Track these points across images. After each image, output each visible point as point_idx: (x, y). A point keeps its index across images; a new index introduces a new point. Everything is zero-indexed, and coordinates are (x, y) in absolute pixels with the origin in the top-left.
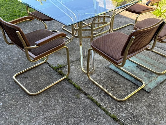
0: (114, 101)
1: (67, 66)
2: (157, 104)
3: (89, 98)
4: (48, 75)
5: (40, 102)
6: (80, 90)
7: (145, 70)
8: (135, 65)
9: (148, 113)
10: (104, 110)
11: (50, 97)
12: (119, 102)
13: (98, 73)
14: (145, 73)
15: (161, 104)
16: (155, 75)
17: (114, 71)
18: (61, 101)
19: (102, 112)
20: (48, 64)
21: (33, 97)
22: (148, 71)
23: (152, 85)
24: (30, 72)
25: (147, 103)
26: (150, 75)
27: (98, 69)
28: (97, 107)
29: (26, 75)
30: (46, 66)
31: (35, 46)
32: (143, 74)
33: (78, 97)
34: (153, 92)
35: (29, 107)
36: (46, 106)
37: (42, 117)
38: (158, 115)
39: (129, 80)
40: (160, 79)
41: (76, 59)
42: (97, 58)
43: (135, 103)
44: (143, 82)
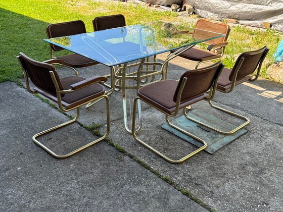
0: (167, 163)
1: (106, 125)
2: (222, 166)
3: (135, 160)
4: (80, 136)
5: (72, 165)
6: (123, 152)
7: (207, 130)
8: (196, 125)
9: (209, 175)
10: (154, 172)
11: (84, 160)
12: (174, 164)
13: (147, 133)
14: (207, 133)
15: (226, 166)
16: (220, 136)
17: (167, 131)
18: (98, 164)
19: (152, 175)
20: (79, 123)
21: (62, 160)
22: (211, 131)
23: (215, 146)
24: (55, 133)
25: (209, 166)
26: (214, 136)
27: (147, 129)
28: (146, 170)
29: (50, 137)
30: (76, 126)
31: (70, 90)
32: (205, 134)
33: (120, 159)
34: (217, 154)
35: (57, 171)
36: (79, 169)
37: (75, 181)
38: (222, 177)
39: (187, 141)
40: (227, 140)
41: (118, 117)
42: (145, 117)
43: (194, 165)
44: (204, 142)
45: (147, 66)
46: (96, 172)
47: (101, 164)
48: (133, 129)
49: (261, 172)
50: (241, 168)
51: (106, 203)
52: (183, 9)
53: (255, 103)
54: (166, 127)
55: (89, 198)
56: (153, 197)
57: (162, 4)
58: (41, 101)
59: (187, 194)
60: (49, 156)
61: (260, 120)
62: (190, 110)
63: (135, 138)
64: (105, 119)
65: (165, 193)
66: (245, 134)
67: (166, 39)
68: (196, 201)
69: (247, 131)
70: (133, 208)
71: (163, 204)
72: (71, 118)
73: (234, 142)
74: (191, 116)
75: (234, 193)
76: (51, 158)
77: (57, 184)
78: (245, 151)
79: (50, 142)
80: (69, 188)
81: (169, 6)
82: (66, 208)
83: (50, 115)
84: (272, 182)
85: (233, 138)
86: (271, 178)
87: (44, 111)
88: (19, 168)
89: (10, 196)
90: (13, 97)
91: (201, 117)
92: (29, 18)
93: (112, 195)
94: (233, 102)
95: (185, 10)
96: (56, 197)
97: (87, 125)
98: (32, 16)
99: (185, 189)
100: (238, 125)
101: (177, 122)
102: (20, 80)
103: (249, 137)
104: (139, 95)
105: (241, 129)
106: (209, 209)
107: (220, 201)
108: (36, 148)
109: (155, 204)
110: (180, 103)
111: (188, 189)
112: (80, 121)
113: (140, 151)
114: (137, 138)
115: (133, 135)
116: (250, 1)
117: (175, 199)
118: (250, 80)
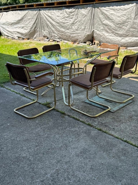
0: (89, 117)
1: (54, 103)
2: (119, 117)
3: (71, 117)
4: (40, 108)
5: (37, 121)
6: (64, 114)
7: (110, 101)
8: (104, 100)
9: (112, 122)
10: (82, 122)
11: (44, 119)
12: (93, 118)
13: (77, 105)
14: (111, 103)
15: (121, 117)
16: (118, 104)
17: (88, 103)
18: (51, 120)
19: (81, 123)
20: (38, 103)
21: (31, 119)
22: (113, 102)
23: (115, 109)
24: (26, 108)
25: (112, 117)
26: (115, 104)
27: (77, 103)
28: (77, 121)
29: (23, 109)
32: (109, 104)
33: (63, 117)
34: (116, 112)
35: (29, 124)
36: (41, 123)
37: (40, 128)
38: (119, 122)
39: (99, 107)
40: (122, 105)
41: (60, 99)
42: (75, 98)
43: (104, 118)
44: (109, 107)
45: (74, 70)
46: (50, 124)
47: (53, 120)
48: (69, 103)
50: (129, 117)
51: (57, 136)
52: (93, 44)
54: (87, 101)
55: (48, 134)
56: (82, 132)
57: (81, 41)
58: (16, 94)
59: (100, 130)
60: (23, 119)
62: (100, 93)
63: (70, 107)
64: (53, 99)
65: (89, 130)
66: (132, 102)
67: (84, 59)
68: (105, 132)
70: (72, 137)
71: (88, 135)
72: (34, 100)
73: (126, 107)
74: (101, 96)
75: (126, 128)
76: (25, 119)
77: (30, 129)
78: (131, 110)
79: (23, 112)
80: (37, 131)
81: (85, 43)
82: (36, 139)
83: (22, 100)
85: (125, 105)
87: (18, 98)
88: (9, 124)
89: (5, 136)
91: (107, 96)
92: (2, 54)
93: (60, 132)
94: (125, 88)
95: (95, 44)
96: (30, 135)
97: (43, 103)
98: (4, 53)
99: (99, 128)
100: (128, 98)
101: (93, 99)
102: (2, 84)
103: (134, 104)
104: (71, 82)
105: (129, 100)
106: (112, 136)
107: (118, 132)
108: (16, 115)
109: (83, 135)
110: (93, 83)
111: (101, 128)
112: (39, 101)
113: (73, 113)
114: (71, 107)
115: (69, 106)
116: (133, 36)
117: (94, 132)
118: (132, 73)
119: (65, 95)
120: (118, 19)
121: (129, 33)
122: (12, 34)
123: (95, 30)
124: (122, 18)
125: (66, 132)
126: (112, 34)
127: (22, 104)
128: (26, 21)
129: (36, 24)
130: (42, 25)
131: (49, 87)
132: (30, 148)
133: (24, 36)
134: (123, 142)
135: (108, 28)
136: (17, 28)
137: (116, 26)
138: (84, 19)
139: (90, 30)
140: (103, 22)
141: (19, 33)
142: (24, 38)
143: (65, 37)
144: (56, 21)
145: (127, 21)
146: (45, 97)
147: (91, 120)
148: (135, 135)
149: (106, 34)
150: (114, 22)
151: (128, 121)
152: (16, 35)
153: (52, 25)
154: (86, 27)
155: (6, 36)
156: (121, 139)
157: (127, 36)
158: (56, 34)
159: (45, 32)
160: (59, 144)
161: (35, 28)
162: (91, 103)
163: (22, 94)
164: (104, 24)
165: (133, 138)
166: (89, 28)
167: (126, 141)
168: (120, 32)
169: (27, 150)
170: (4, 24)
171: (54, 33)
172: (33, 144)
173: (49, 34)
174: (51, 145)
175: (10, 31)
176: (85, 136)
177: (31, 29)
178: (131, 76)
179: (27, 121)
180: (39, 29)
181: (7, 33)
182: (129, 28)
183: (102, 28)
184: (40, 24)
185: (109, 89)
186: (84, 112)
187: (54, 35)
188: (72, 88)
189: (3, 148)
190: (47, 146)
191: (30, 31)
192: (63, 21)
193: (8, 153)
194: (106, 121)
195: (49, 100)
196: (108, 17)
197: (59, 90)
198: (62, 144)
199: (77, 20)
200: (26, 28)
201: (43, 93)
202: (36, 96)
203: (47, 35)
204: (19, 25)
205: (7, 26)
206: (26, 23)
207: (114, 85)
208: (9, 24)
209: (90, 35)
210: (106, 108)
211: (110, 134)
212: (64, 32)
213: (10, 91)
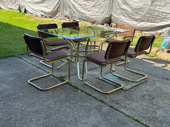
1: (68, 77)
2: (131, 96)
3: (84, 92)
4: (54, 81)
5: (50, 93)
6: (77, 88)
7: (124, 80)
8: (117, 78)
9: (124, 100)
10: (94, 97)
11: (56, 91)
12: (105, 94)
13: (90, 81)
14: (123, 81)
15: (133, 96)
16: (130, 83)
17: (101, 80)
18: (64, 93)
19: (93, 99)
20: (53, 76)
22: (126, 80)
23: (128, 87)
24: (40, 80)
25: (124, 95)
26: (127, 82)
27: (90, 79)
28: (90, 96)
29: (37, 81)
32: (122, 82)
33: (76, 91)
34: (129, 90)
35: (41, 96)
36: (53, 95)
37: (52, 100)
38: (131, 100)
39: (112, 85)
40: (134, 84)
41: (74, 73)
42: (89, 73)
43: (116, 95)
44: (122, 85)
45: (91, 47)
46: (63, 97)
47: (65, 94)
48: (83, 78)
49: (153, 99)
50: (141, 97)
51: (68, 110)
52: (111, 26)
53: (150, 69)
54: (101, 78)
55: (59, 107)
56: (93, 108)
57: (99, 23)
58: (32, 65)
59: (112, 107)
60: (37, 89)
61: (153, 76)
62: (114, 71)
64: (68, 74)
65: (100, 106)
66: (144, 82)
67: (101, 39)
68: (117, 110)
69: (145, 81)
70: (82, 112)
71: (99, 111)
72: (49, 73)
73: (138, 86)
74: (115, 74)
75: (137, 107)
76: (38, 90)
77: (42, 101)
78: (144, 90)
79: (37, 83)
80: (48, 103)
81: (103, 24)
82: (47, 111)
83: (37, 72)
84: (159, 103)
85: (137, 84)
86: (158, 102)
87: (34, 70)
88: (21, 94)
89: (16, 106)
90: (16, 64)
91: (120, 74)
92: (24, 29)
93: (72, 106)
94: (138, 68)
95: (112, 26)
96: (41, 107)
97: (57, 76)
98: (26, 28)
99: (111, 105)
100: (141, 78)
101: (107, 76)
102: (20, 56)
103: (146, 84)
104: (87, 58)
105: (142, 80)
106: (124, 113)
107: (130, 110)
108: (30, 86)
109: (94, 110)
110: (108, 60)
111: (113, 105)
112: (53, 74)
113: (86, 88)
114: (85, 82)
115: (83, 81)
116: (148, 21)
117: (105, 109)
118: (146, 53)
119: (80, 70)
120: (135, 5)
121: (145, 18)
122: (35, 12)
123: (113, 14)
124: (139, 4)
125: (78, 106)
126: (128, 18)
127: (37, 76)
128: (50, 1)
129: (59, 5)
130: (64, 6)
131: (65, 62)
132: (39, 120)
133: (47, 15)
134: (134, 121)
135: (125, 12)
136: (41, 6)
137: (132, 11)
138: (104, 3)
139: (109, 13)
140: (121, 7)
141: (42, 11)
142: (47, 16)
143: (84, 18)
144: (79, 3)
145: (144, 7)
146: (60, 70)
147: (103, 96)
148: (146, 114)
149: (123, 18)
150: (131, 7)
151: (139, 100)
152: (40, 13)
153: (74, 6)
154: (105, 11)
155: (30, 14)
156: (132, 118)
157: (143, 21)
158: (76, 15)
159: (67, 12)
160: (69, 118)
161: (58, 8)
162: (104, 80)
163: (38, 66)
164: (122, 9)
165: (144, 117)
166: (108, 12)
167: (136, 120)
168: (136, 17)
169: (35, 121)
170: (29, 2)
171: (75, 13)
172: (43, 116)
173: (71, 14)
174: (61, 118)
175: (35, 9)
176: (95, 112)
177: (54, 9)
178: (144, 58)
179: (40, 93)
180: (61, 9)
181: (32, 11)
182: (145, 14)
183: (120, 12)
184: (63, 5)
185: (123, 68)
186: (96, 88)
187: (75, 15)
188: (87, 64)
189: (12, 118)
190: (56, 119)
191: (53, 10)
192: (85, 4)
193: (16, 123)
194: (118, 98)
195: (63, 74)
196: (126, 3)
197: (74, 65)
198: (72, 119)
199: (98, 3)
200: (49, 8)
201: (59, 67)
202: (52, 69)
203: (68, 15)
204: (43, 5)
205: (32, 5)
206: (50, 3)
207: (127, 64)
208: (34, 3)
209: (108, 17)
210: (119, 86)
211: (121, 112)
212: (85, 14)
213: (27, 63)
